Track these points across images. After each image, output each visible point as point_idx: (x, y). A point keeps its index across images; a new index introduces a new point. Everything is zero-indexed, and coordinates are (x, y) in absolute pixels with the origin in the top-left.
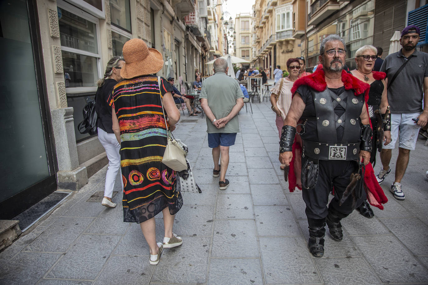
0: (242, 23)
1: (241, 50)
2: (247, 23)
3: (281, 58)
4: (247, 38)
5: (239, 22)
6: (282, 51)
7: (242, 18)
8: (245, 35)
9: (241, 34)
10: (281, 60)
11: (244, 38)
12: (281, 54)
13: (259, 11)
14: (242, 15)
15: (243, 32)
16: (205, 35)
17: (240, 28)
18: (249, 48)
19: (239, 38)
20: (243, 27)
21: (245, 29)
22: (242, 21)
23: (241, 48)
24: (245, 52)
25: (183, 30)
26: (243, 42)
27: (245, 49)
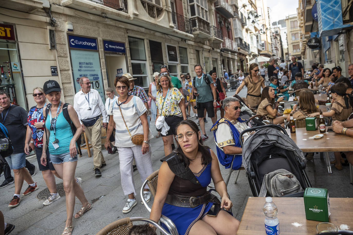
1: (292, 45)
2: (295, 23)
4: (297, 35)
5: (289, 23)
7: (291, 19)
8: (295, 32)
11: (294, 35)
14: (290, 17)
15: (292, 30)
16: (239, 48)
17: (290, 27)
18: (299, 42)
19: (290, 36)
20: (293, 27)
21: (294, 27)
22: (291, 22)
23: (292, 43)
24: (295, 47)
25: (219, 52)
26: (294, 38)
27: (296, 44)
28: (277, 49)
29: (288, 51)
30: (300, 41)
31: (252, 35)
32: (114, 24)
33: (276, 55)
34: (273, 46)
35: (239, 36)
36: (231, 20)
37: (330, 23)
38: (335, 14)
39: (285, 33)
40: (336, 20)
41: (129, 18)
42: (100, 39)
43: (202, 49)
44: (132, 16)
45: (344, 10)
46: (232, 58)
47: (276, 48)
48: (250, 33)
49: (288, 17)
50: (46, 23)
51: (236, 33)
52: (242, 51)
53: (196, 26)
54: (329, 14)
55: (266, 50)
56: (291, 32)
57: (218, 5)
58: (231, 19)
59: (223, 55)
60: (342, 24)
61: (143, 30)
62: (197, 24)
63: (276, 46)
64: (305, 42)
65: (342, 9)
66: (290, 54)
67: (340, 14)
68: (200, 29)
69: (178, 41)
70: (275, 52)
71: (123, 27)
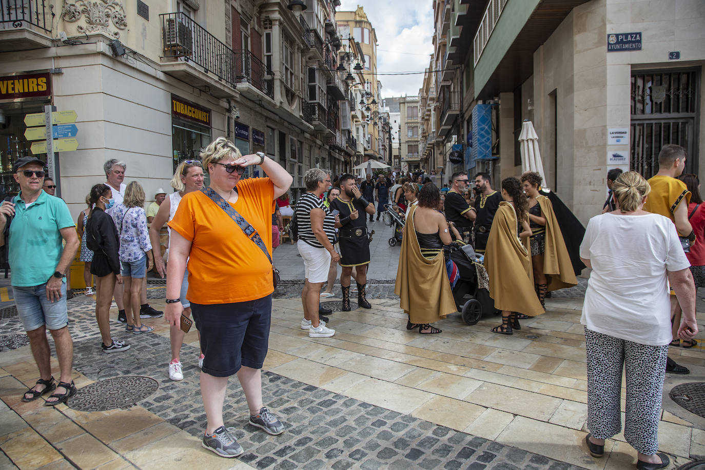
0: (408, 110)
1: (407, 144)
2: (415, 110)
3: (439, 160)
4: (415, 129)
5: (405, 108)
6: (439, 152)
7: (408, 102)
8: (413, 125)
9: (407, 124)
10: (438, 162)
11: (411, 128)
12: (439, 156)
13: (425, 99)
14: (408, 99)
15: (409, 121)
16: (348, 145)
17: (406, 116)
18: (418, 141)
19: (405, 129)
20: (410, 115)
21: (412, 117)
22: (408, 107)
23: (407, 142)
24: (412, 148)
25: (327, 149)
26: (410, 134)
27: (413, 144)
28: (385, 149)
29: (400, 153)
30: (421, 140)
31: (359, 125)
32: (260, 111)
33: (383, 158)
34: (380, 144)
35: (348, 127)
36: (339, 103)
37: (483, 153)
38: (487, 147)
39: (395, 122)
40: (487, 152)
41: (275, 105)
42: (251, 128)
43: (315, 144)
44: (278, 104)
45: (493, 145)
46: (338, 159)
47: (383, 147)
48: (356, 122)
49: (405, 98)
50: (226, 109)
51: (345, 123)
52: (349, 150)
53: (315, 114)
54: (482, 147)
55: (371, 149)
56: (408, 123)
57: (330, 83)
58: (339, 101)
59: (332, 154)
60: (491, 155)
61: (277, 118)
62: (317, 112)
63: (384, 144)
64: (431, 146)
65: (492, 144)
66: (403, 158)
67: (491, 148)
68: (319, 120)
69: (298, 133)
70: (382, 152)
71: (265, 114)
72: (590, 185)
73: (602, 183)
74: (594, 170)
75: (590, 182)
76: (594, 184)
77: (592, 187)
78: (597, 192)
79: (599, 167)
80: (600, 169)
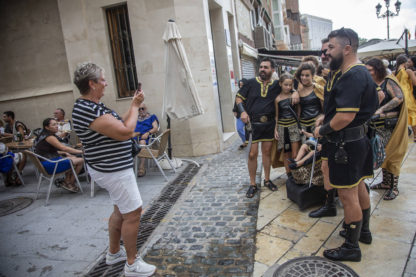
72: (199, 82)
73: (209, 80)
74: (201, 70)
75: (199, 80)
76: (202, 82)
77: (201, 84)
78: (206, 87)
79: (205, 68)
80: (206, 70)
